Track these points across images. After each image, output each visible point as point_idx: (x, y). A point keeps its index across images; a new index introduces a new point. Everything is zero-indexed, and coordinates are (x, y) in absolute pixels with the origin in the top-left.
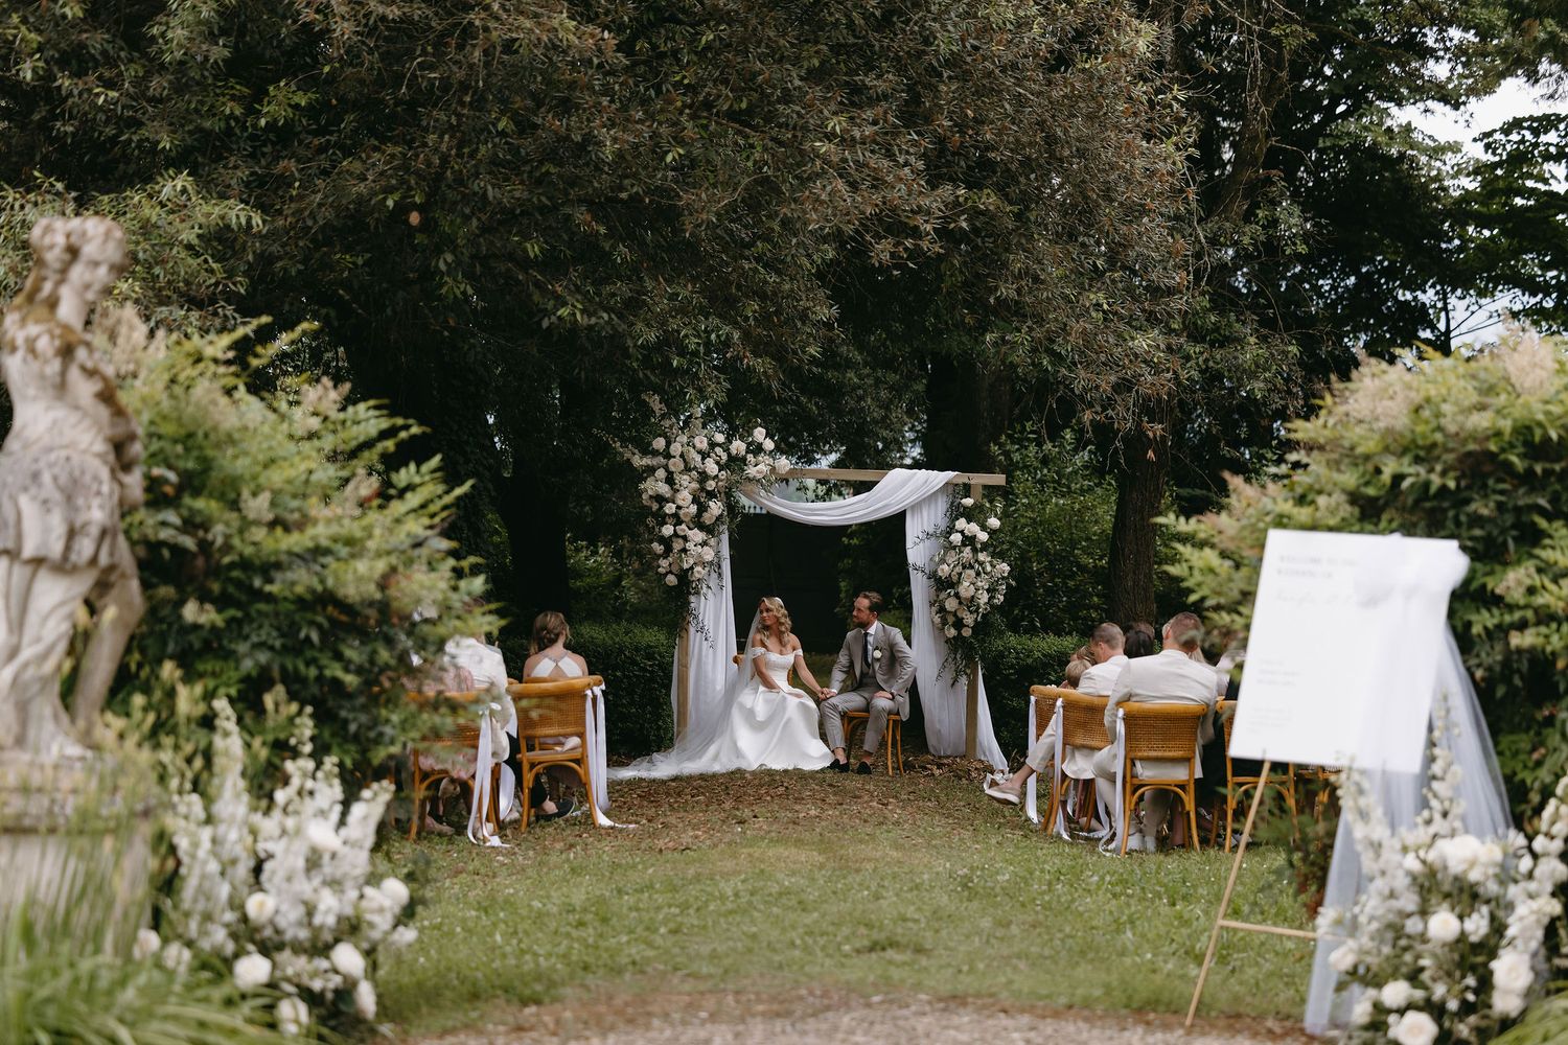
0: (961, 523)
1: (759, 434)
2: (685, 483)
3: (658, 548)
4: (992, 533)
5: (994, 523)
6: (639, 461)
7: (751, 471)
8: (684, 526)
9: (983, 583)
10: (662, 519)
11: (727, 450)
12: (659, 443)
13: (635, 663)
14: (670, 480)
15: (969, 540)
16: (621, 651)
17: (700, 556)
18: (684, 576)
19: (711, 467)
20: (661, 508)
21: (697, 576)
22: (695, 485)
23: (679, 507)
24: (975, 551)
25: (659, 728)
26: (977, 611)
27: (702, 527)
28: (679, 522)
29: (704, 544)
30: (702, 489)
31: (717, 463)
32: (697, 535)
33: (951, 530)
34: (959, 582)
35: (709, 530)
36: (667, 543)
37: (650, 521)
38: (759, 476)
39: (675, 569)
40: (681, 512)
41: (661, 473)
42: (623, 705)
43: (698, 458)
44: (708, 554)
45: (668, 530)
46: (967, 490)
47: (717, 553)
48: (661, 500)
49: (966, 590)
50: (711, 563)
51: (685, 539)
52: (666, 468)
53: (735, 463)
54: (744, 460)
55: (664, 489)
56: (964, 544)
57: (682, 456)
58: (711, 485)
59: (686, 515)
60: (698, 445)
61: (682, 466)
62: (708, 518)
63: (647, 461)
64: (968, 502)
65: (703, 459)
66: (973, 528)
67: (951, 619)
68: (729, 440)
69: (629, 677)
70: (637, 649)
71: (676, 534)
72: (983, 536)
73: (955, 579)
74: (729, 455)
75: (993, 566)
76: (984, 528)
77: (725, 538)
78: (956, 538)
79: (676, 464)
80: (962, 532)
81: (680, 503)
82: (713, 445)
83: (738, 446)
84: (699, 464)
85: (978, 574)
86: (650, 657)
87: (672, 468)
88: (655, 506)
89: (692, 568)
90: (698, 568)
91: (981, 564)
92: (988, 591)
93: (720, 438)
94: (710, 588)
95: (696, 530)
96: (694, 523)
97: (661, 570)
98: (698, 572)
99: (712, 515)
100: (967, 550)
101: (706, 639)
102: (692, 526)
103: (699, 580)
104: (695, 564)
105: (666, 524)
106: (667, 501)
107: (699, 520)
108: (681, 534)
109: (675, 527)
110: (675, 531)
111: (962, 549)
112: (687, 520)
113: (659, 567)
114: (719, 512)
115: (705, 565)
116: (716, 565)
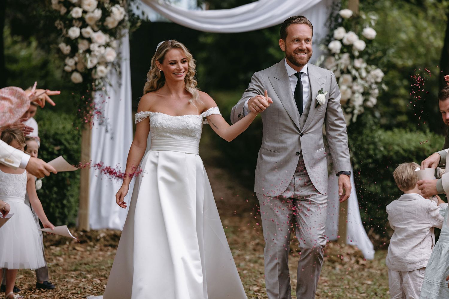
0: (340, 32)
3: (66, 49)
4: (368, 42)
5: (370, 32)
8: (89, 29)
9: (358, 87)
10: (69, 23)
15: (347, 48)
17: (103, 57)
18: (88, 74)
20: (68, 12)
21: (100, 74)
23: (85, 12)
24: (352, 57)
26: (352, 113)
27: (105, 30)
29: (107, 45)
32: (100, 38)
33: (330, 38)
35: (112, 33)
36: (73, 44)
37: (58, 24)
39: (80, 67)
40: (87, 17)
44: (111, 55)
45: (74, 32)
46: (345, 3)
47: (119, 54)
50: (113, 64)
51: (90, 40)
56: (342, 52)
59: (91, 19)
62: (111, 23)
64: (346, 13)
66: (351, 37)
71: (81, 37)
72: (360, 45)
75: (368, 72)
76: (361, 36)
77: (126, 41)
78: (335, 46)
80: (341, 41)
81: (86, 8)
85: (354, 79)
89: (95, 67)
90: (101, 68)
91: (357, 69)
92: (363, 94)
94: (111, 85)
95: (100, 33)
96: (98, 26)
97: (68, 69)
98: (102, 71)
99: (115, 20)
100: (346, 56)
101: (107, 131)
102: (96, 28)
103: (101, 78)
104: (99, 63)
105: (73, 26)
106: (74, 5)
107: (102, 24)
108: (86, 36)
109: (81, 28)
110: (81, 33)
111: (341, 55)
112: (92, 23)
113: (65, 65)
114: (122, 17)
115: (106, 64)
116: (116, 65)
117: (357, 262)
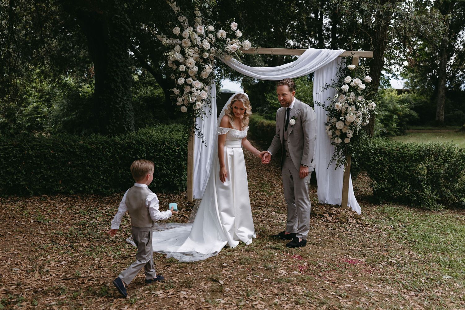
0: (348, 79)
1: (234, 25)
2: (191, 54)
3: (176, 91)
4: (367, 84)
5: (368, 78)
6: (166, 41)
7: (229, 47)
8: (190, 79)
9: (360, 113)
10: (179, 74)
11: (216, 36)
12: (177, 30)
13: (170, 148)
14: (183, 52)
15: (353, 89)
16: (163, 143)
17: (200, 96)
18: (191, 107)
19: (206, 44)
20: (178, 68)
21: (198, 107)
22: (197, 55)
23: (188, 68)
24: (357, 95)
25: (182, 180)
26: (355, 130)
27: (201, 80)
28: (188, 76)
29: (202, 89)
30: (201, 58)
31: (210, 43)
32: (198, 84)
33: (341, 82)
34: (346, 114)
35: (205, 81)
36: (181, 88)
37: (172, 76)
38: (233, 51)
39: (186, 103)
40: (189, 71)
41: (178, 48)
42: (164, 170)
43: (199, 39)
44: (204, 95)
45: (181, 81)
46: (350, 60)
47: (209, 95)
48: (177, 63)
49: (351, 117)
50: (206, 100)
51: (191, 86)
52: (181, 45)
53: (219, 43)
54: (225, 41)
55: (179, 57)
56: (350, 91)
57: (189, 37)
58: (206, 55)
59: (192, 72)
60: (199, 31)
61: (189, 43)
62: (204, 75)
63: (170, 41)
64: (352, 67)
65: (201, 41)
66: (356, 82)
67: (338, 133)
68: (217, 29)
69: (167, 155)
70: (172, 142)
71: (186, 83)
73: (343, 111)
74: (216, 38)
75: (367, 104)
76: (363, 81)
78: (345, 87)
79: (186, 43)
80: (349, 84)
81: (189, 65)
82: (207, 33)
83: (222, 33)
84: (199, 43)
85: (357, 108)
86: (178, 145)
87: (184, 45)
88: (175, 67)
89: (195, 103)
90: (198, 103)
91: (360, 102)
92: (362, 118)
93: (211, 28)
94: (205, 114)
95: (197, 81)
96: (196, 77)
97: (178, 104)
98: (198, 105)
99: (206, 72)
100: (352, 94)
101: (203, 142)
102: (195, 79)
103: (199, 109)
104: (197, 100)
105: (180, 77)
106: (181, 64)
107: (199, 75)
108: (189, 83)
109: (185, 79)
110: (185, 81)
111: (349, 93)
112: (192, 75)
113: (177, 101)
114: (211, 70)
115: (202, 101)
116: (208, 101)
117: (357, 222)
